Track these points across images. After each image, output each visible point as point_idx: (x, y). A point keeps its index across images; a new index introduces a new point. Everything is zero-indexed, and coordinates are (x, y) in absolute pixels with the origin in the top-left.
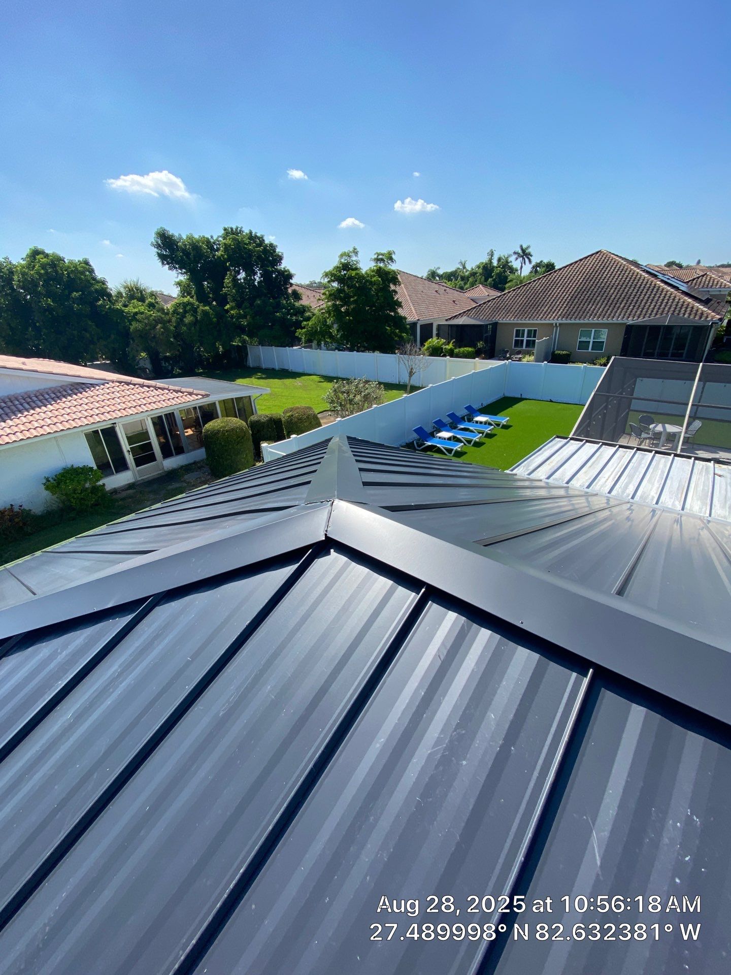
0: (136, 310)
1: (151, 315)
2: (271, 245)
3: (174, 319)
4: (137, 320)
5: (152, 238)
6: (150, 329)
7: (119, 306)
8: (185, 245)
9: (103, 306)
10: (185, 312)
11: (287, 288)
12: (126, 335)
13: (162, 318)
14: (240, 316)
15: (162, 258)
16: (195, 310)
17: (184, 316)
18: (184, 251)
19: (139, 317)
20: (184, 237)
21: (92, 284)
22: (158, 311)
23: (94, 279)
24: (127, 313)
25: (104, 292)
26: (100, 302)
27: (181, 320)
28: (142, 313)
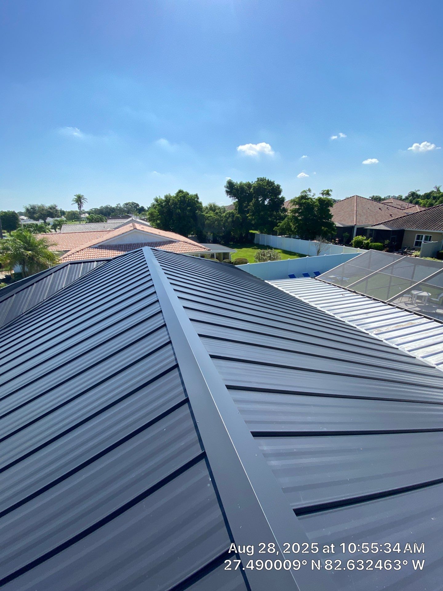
0: (209, 215)
1: (215, 218)
2: (278, 185)
3: (224, 220)
4: (209, 220)
5: (225, 183)
6: (212, 224)
7: (204, 213)
8: (237, 187)
9: (198, 213)
10: (229, 216)
11: (281, 206)
12: (203, 225)
13: (219, 219)
14: (252, 220)
15: (227, 192)
16: (233, 216)
17: (228, 219)
18: (237, 190)
19: (209, 218)
20: (239, 183)
21: (196, 204)
22: (218, 216)
23: (198, 202)
24: (206, 216)
25: (200, 208)
26: (197, 211)
27: (227, 220)
28: (211, 216)
